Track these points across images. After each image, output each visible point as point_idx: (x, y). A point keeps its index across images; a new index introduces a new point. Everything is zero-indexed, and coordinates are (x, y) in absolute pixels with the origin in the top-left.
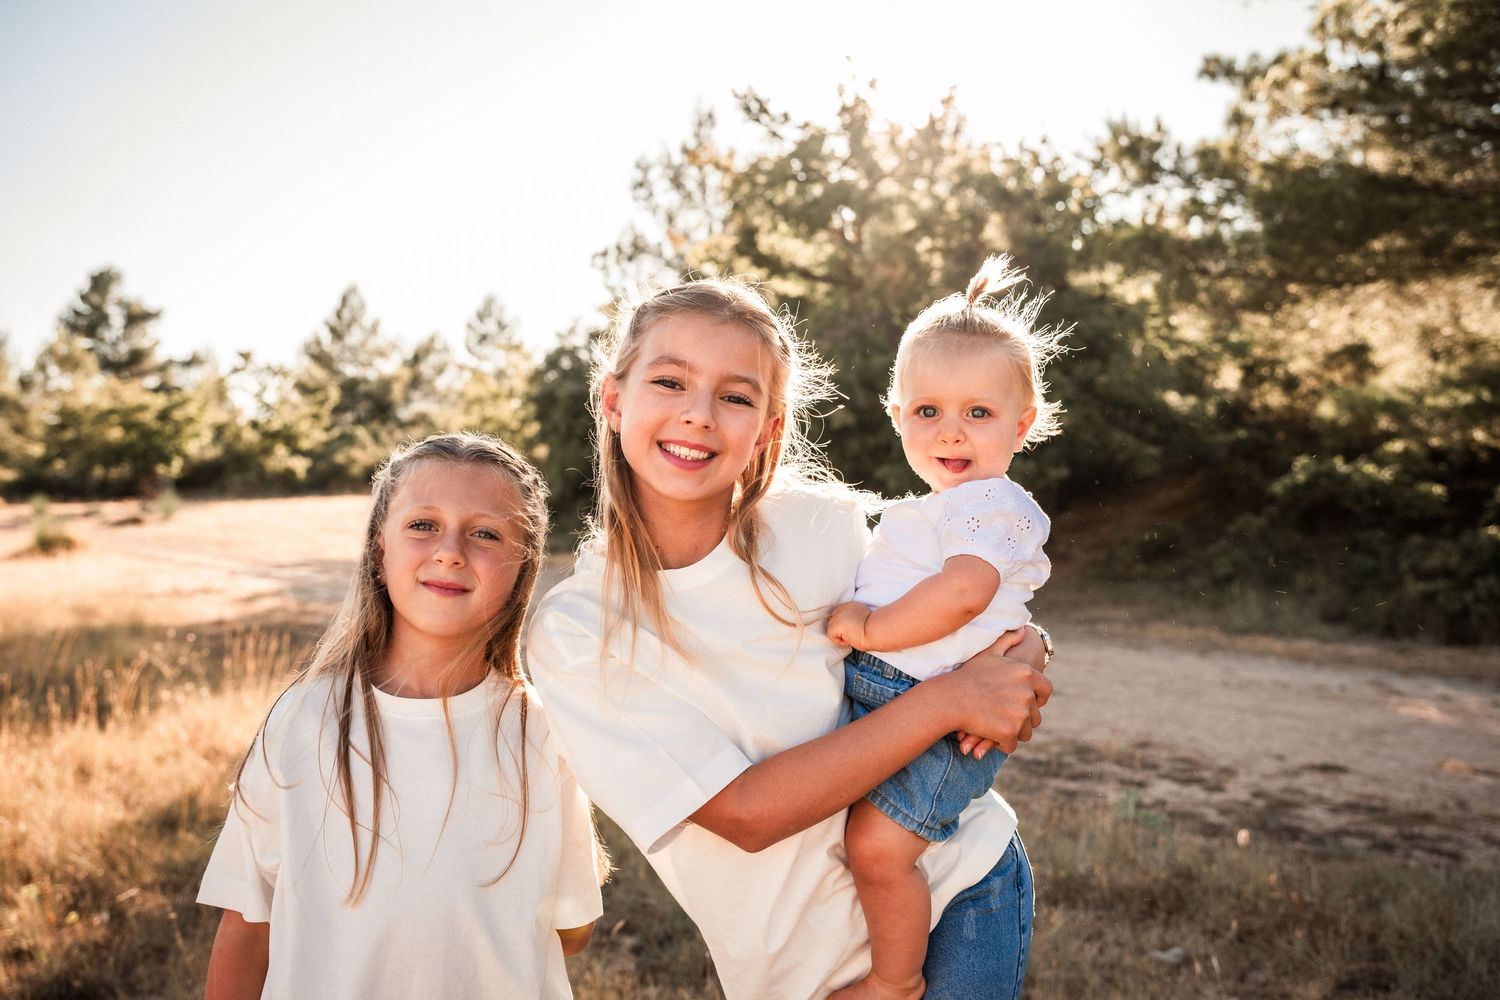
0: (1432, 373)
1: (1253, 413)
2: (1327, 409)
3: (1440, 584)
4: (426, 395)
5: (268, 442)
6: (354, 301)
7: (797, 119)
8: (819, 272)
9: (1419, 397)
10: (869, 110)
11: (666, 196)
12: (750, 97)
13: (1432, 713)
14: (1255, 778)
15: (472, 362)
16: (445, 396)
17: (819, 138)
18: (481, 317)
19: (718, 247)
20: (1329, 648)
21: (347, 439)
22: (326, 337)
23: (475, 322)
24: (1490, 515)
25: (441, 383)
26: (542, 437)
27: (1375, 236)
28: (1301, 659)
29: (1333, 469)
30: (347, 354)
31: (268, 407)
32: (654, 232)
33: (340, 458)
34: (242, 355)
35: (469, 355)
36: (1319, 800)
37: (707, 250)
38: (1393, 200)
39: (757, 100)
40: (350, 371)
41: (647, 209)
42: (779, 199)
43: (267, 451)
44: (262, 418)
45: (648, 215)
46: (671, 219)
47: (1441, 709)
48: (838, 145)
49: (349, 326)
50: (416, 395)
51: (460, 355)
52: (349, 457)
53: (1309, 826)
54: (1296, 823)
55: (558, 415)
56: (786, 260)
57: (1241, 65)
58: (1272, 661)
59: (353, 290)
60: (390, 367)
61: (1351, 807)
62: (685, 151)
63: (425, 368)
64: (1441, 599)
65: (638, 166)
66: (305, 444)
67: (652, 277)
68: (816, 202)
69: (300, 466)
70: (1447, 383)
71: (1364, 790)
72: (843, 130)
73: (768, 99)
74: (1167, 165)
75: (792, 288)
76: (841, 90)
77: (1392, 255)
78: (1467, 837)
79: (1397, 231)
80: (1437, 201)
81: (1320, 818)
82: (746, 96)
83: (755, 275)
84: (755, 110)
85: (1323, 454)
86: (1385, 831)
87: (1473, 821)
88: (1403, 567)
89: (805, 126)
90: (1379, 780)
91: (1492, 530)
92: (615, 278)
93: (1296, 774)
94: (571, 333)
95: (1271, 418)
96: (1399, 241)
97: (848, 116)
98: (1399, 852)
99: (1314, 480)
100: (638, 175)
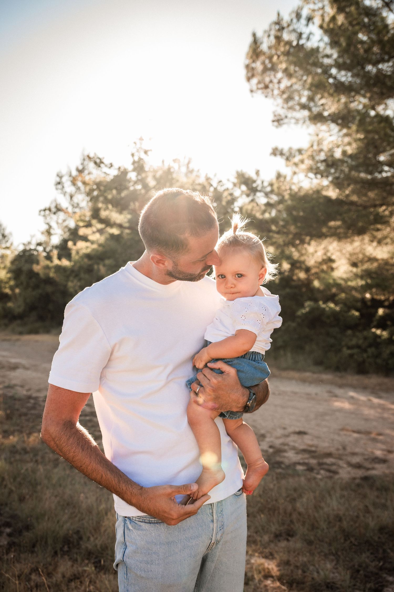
0: (352, 272)
1: (294, 281)
2: (317, 283)
3: (355, 351)
7: (116, 166)
8: (126, 225)
9: (346, 280)
10: (144, 162)
11: (69, 188)
12: (95, 157)
13: (346, 405)
14: (272, 439)
17: (124, 173)
19: (85, 216)
20: (315, 376)
24: (375, 323)
26: (17, 286)
27: (331, 221)
28: (304, 381)
29: (319, 305)
32: (64, 203)
36: (294, 448)
37: (80, 216)
38: (337, 208)
39: (99, 158)
41: (61, 193)
42: (110, 197)
45: (62, 196)
46: (71, 197)
47: (350, 403)
48: (132, 176)
53: (287, 461)
54: (281, 459)
55: (23, 278)
56: (112, 221)
57: (286, 151)
58: (294, 382)
61: (304, 451)
62: (78, 170)
64: (356, 357)
65: (58, 175)
67: (64, 221)
68: (124, 198)
70: (357, 276)
71: (310, 443)
72: (134, 170)
73: (104, 158)
74: (259, 188)
75: (115, 231)
76: (133, 155)
77: (337, 228)
78: (341, 463)
79: (338, 220)
80: (353, 208)
81: (291, 457)
82: (94, 157)
83: (100, 226)
84: (98, 163)
85: (316, 300)
86: (313, 462)
87: (346, 455)
88: (343, 343)
89: (119, 168)
90: (318, 437)
91: (374, 330)
92: (48, 220)
93: (287, 436)
94: (29, 243)
95: (300, 283)
96: (338, 223)
97: (136, 165)
98: (315, 471)
99: (312, 310)
100: (58, 179)
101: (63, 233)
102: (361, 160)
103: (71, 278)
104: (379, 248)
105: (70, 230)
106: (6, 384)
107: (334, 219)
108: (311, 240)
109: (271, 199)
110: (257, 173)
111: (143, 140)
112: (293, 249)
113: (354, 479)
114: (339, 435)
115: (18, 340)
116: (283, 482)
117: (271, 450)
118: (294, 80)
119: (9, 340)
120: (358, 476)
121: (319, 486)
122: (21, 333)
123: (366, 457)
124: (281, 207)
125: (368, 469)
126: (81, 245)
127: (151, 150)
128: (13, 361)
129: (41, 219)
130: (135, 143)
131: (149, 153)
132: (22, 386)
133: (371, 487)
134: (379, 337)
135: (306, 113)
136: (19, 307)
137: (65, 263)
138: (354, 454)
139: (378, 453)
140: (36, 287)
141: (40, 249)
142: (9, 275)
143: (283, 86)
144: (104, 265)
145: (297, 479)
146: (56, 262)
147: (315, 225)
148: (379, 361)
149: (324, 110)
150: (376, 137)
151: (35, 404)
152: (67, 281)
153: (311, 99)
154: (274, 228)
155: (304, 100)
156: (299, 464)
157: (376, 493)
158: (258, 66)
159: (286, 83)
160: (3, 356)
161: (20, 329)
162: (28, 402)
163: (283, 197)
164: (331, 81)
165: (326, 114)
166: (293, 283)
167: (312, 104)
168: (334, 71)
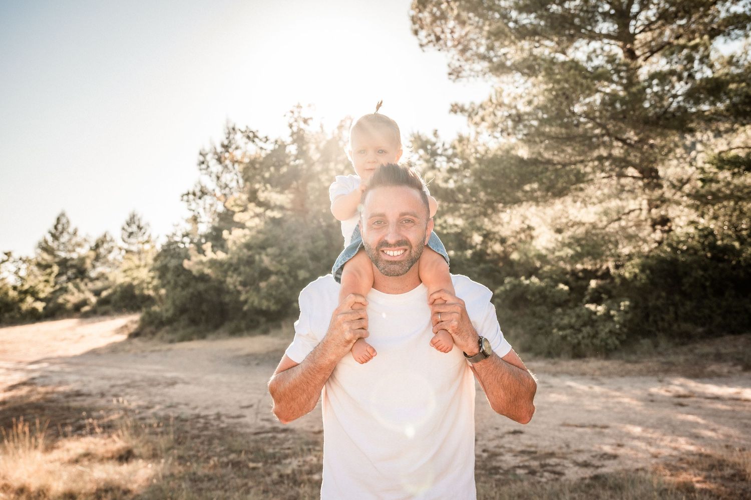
0: (556, 240)
1: (488, 255)
2: (515, 256)
3: (568, 331)
4: (104, 263)
5: (22, 296)
6: (63, 220)
7: (272, 139)
8: (289, 206)
9: (553, 251)
10: (304, 133)
11: (215, 167)
12: (248, 132)
14: (484, 442)
15: (126, 246)
16: (113, 264)
17: (282, 146)
18: (128, 224)
19: (240, 199)
21: (64, 290)
22: (50, 239)
23: (126, 227)
24: (588, 298)
25: (111, 257)
26: (163, 286)
27: (526, 184)
29: (520, 281)
30: (62, 247)
31: (22, 278)
32: (210, 184)
33: (61, 300)
34: (6, 254)
35: (123, 243)
36: (511, 450)
38: (531, 168)
39: (252, 132)
40: (63, 255)
41: (206, 174)
42: (267, 175)
43: (22, 300)
44: (19, 284)
45: (207, 177)
46: (218, 178)
48: (292, 149)
49: (62, 233)
50: (98, 264)
51: (120, 243)
52: (65, 300)
53: (505, 466)
54: (498, 464)
55: (170, 276)
56: (272, 202)
57: (467, 107)
59: (63, 215)
60: (84, 251)
61: (523, 452)
62: (223, 146)
63: (102, 250)
64: (569, 338)
65: (201, 154)
66: (42, 295)
67: (211, 205)
68: (283, 176)
69: (40, 306)
70: (564, 245)
71: (529, 443)
72: (293, 142)
73: (257, 131)
74: (439, 151)
75: (277, 214)
76: (291, 126)
77: (533, 191)
78: (567, 463)
79: (534, 182)
80: (550, 167)
81: (508, 460)
82: (246, 131)
83: (259, 210)
84: (251, 137)
85: (517, 276)
86: (535, 464)
87: (571, 453)
88: (554, 324)
89: (276, 142)
90: (536, 436)
91: (587, 306)
92: (193, 206)
93: (502, 437)
94: (174, 234)
95: (496, 257)
96: (535, 186)
97: (295, 137)
98: (538, 474)
99: (514, 287)
100: (202, 159)
101: (211, 220)
102: (554, 114)
103: (230, 273)
104: (584, 210)
105: (219, 215)
106: (168, 404)
107: (530, 182)
108: (504, 207)
109: (454, 163)
110: (435, 134)
111: (301, 107)
112: (486, 220)
113: (583, 479)
114: (559, 431)
115: (169, 350)
116: (505, 489)
117: (485, 455)
118: (468, 28)
119: (159, 351)
120: (587, 476)
121: (546, 489)
122: (172, 341)
123: (594, 454)
124: (468, 173)
125: (598, 467)
126: (237, 233)
127: (311, 118)
128: (169, 375)
129: (184, 205)
130: (292, 112)
131: (310, 122)
132: (186, 404)
133: (604, 486)
134: (595, 313)
135: (486, 64)
136: (167, 310)
137: (221, 256)
138: (579, 451)
139: (607, 449)
140: (186, 285)
141: (186, 240)
142: (152, 274)
143: (456, 36)
144: (267, 255)
145: (519, 484)
146: (210, 255)
147: (508, 190)
148: (597, 342)
149: (507, 59)
150: (566, 86)
151: (206, 423)
152: (225, 276)
153: (490, 48)
154: (460, 196)
155: (482, 50)
156: (519, 467)
157: (609, 493)
158: (426, 16)
159: (459, 32)
160: (157, 371)
161: (170, 336)
162: (198, 422)
163: (468, 162)
164: (511, 25)
165: (509, 63)
166: (488, 258)
167: (492, 54)
168: (514, 14)
